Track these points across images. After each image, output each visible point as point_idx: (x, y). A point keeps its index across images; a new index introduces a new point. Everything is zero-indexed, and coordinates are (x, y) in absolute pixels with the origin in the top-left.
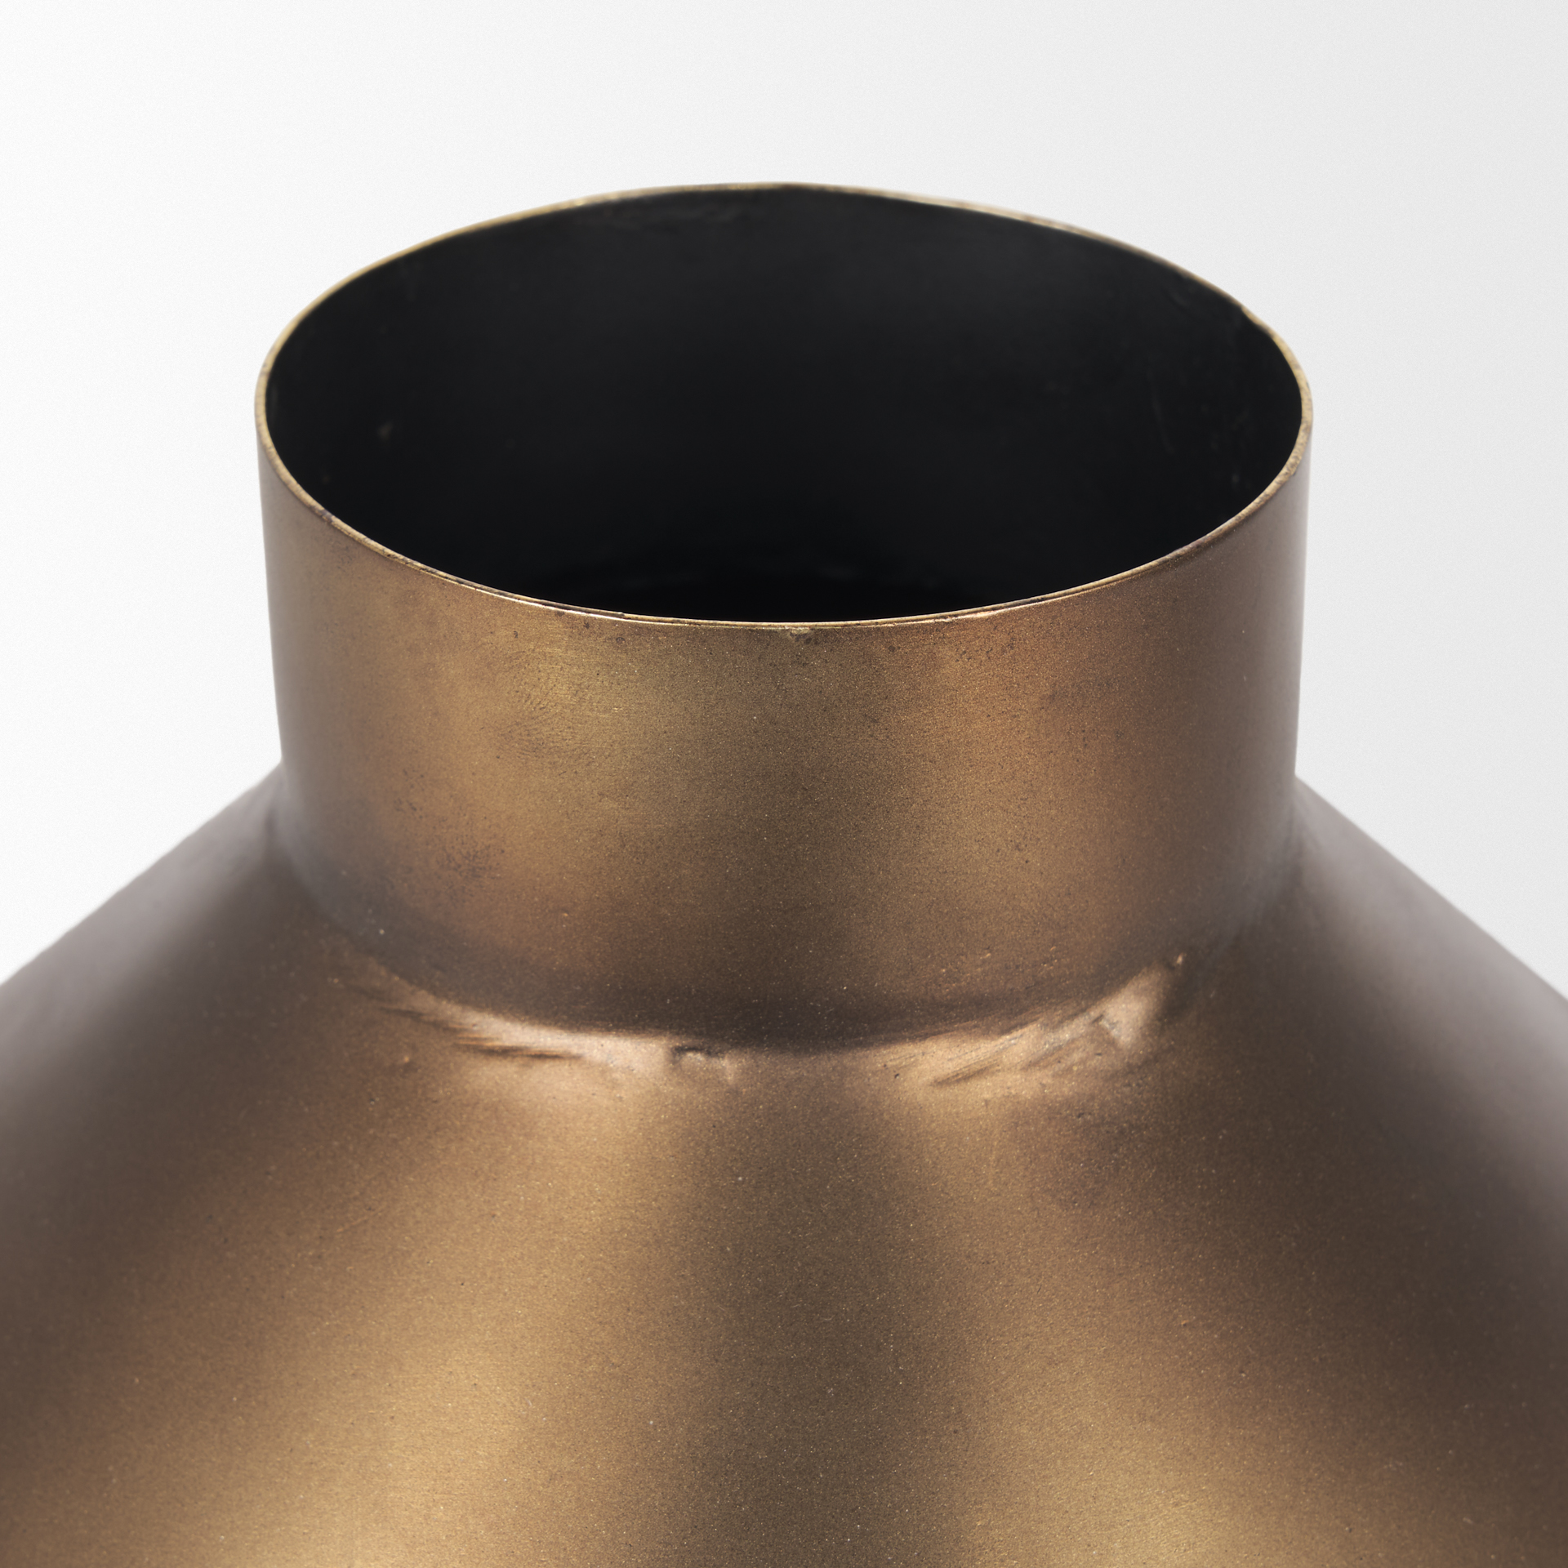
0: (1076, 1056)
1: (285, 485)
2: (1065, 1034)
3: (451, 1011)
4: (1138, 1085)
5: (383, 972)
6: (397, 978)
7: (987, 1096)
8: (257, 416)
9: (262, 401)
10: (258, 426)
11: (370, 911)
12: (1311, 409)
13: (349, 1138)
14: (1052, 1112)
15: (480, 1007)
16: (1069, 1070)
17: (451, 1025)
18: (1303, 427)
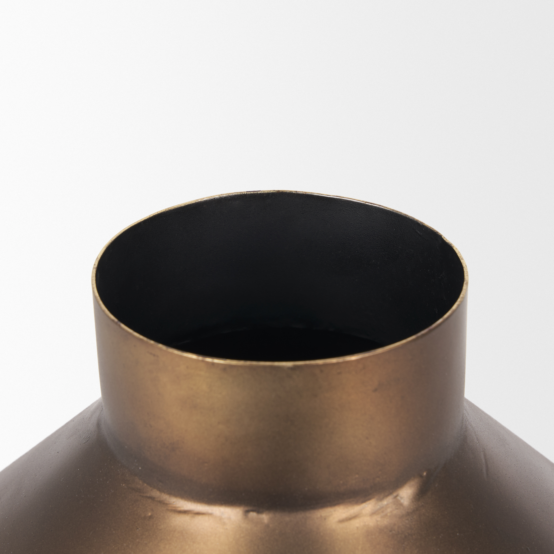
0: (389, 510)
1: (104, 311)
2: (385, 502)
3: (165, 497)
4: (411, 519)
5: (141, 482)
6: (146, 485)
7: (357, 525)
8: (92, 285)
9: (94, 278)
10: (93, 288)
11: (136, 461)
12: (468, 275)
13: (130, 542)
14: (381, 530)
15: (176, 496)
16: (386, 515)
17: (166, 502)
18: (465, 282)
